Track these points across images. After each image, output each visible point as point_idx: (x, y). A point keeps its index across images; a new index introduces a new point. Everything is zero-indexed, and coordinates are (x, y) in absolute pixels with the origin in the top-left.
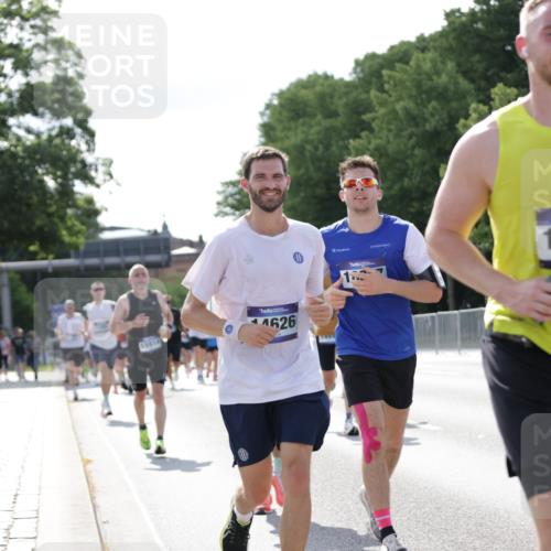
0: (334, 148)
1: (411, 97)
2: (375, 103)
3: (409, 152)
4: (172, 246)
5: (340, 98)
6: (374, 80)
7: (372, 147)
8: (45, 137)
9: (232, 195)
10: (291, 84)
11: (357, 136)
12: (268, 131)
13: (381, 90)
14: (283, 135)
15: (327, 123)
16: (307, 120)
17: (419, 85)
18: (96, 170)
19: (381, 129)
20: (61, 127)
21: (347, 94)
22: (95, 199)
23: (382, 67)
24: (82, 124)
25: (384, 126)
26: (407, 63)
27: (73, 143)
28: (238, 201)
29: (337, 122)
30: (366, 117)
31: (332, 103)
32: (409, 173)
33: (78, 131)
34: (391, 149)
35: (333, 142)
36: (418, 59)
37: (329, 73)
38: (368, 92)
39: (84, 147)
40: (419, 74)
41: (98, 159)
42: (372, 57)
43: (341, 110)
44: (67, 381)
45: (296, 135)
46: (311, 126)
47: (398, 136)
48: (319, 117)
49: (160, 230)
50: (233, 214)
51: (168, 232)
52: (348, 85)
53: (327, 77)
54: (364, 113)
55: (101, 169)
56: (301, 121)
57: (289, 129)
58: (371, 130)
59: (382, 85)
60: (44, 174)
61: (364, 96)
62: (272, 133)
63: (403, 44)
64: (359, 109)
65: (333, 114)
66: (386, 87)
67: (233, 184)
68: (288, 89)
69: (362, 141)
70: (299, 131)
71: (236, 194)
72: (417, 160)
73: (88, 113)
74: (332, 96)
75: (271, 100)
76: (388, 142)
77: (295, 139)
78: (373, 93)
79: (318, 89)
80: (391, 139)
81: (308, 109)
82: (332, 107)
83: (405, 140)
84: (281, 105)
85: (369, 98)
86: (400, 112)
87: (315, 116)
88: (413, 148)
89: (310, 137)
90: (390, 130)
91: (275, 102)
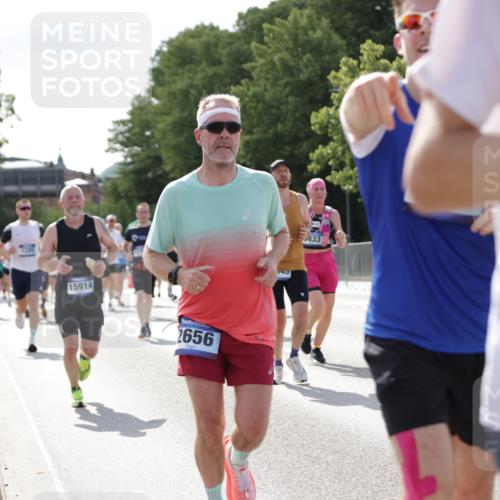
1: (287, 49)
2: (255, 53)
3: (284, 100)
4: (66, 177)
5: (224, 48)
6: (255, 33)
7: (250, 93)
9: (122, 133)
10: (180, 33)
11: (240, 84)
12: (157, 74)
13: (262, 42)
14: (170, 79)
15: (211, 71)
16: (193, 66)
17: (295, 39)
19: (260, 77)
21: (230, 44)
23: (263, 21)
25: (263, 75)
26: (286, 18)
28: (127, 138)
29: (220, 70)
30: (247, 66)
31: (216, 52)
32: (283, 118)
34: (268, 96)
36: (295, 15)
37: (215, 25)
38: (249, 43)
40: (297, 29)
42: (254, 11)
43: (224, 59)
45: (182, 80)
46: (196, 73)
47: (274, 84)
48: (204, 64)
49: (55, 162)
50: (123, 150)
51: (63, 165)
52: (231, 36)
53: (213, 28)
54: (245, 62)
55: (4, 105)
56: (187, 67)
57: (176, 74)
58: (251, 78)
59: (262, 36)
61: (245, 47)
62: (161, 78)
64: (241, 58)
65: (217, 62)
66: (266, 39)
67: (123, 123)
68: (177, 38)
69: (241, 88)
70: (186, 74)
71: (125, 132)
72: (290, 107)
74: (216, 46)
75: (161, 47)
76: (266, 90)
77: (180, 84)
78: (254, 44)
79: (204, 38)
80: (269, 87)
81: (194, 57)
82: (216, 56)
83: (280, 89)
84: (170, 52)
85: (250, 49)
86: (277, 63)
87: (200, 63)
88: (287, 96)
89: (195, 83)
90: (267, 79)
91: (165, 49)
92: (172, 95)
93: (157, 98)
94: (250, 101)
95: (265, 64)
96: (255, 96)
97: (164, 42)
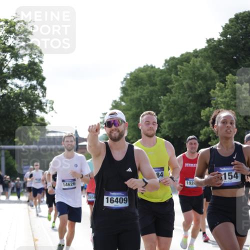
0: (154, 100)
1: (190, 78)
2: (173, 80)
3: (188, 104)
4: (79, 141)
5: (158, 77)
6: (173, 70)
7: (171, 100)
8: (23, 89)
10: (136, 70)
11: (165, 95)
12: (124, 90)
13: (177, 74)
14: (131, 93)
15: (151, 88)
16: (143, 86)
17: (194, 73)
18: (46, 106)
19: (176, 92)
20: (31, 85)
21: (161, 75)
22: (45, 119)
23: (177, 64)
24: (41, 84)
25: (177, 91)
26: (189, 62)
27: (36, 92)
29: (156, 88)
30: (169, 86)
31: (154, 79)
32: (187, 113)
33: (39, 87)
34: (180, 101)
35: (154, 97)
36: (194, 61)
37: (153, 65)
38: (170, 75)
39: (41, 95)
40: (194, 68)
41: (47, 101)
42: (173, 59)
43: (158, 83)
44: (28, 201)
45: (137, 93)
46: (144, 90)
47: (183, 96)
48: (148, 85)
51: (78, 135)
52: (162, 71)
53: (152, 67)
54: (168, 84)
55: (49, 105)
56: (140, 87)
57: (134, 91)
58: (171, 93)
59: (177, 72)
60: (23, 106)
61: (168, 77)
62: (126, 92)
63: (187, 53)
64: (166, 82)
65: (155, 84)
66: (179, 73)
68: (135, 72)
69: (167, 98)
70: (139, 90)
72: (191, 107)
73: (44, 79)
74: (154, 76)
75: (126, 77)
76: (179, 98)
77: (136, 95)
78: (173, 75)
79: (148, 72)
80: (180, 97)
81: (143, 82)
82: (154, 81)
83: (186, 98)
84: (131, 79)
85: (171, 78)
86: (185, 85)
87: (146, 85)
88: (190, 102)
89: (144, 95)
90: (180, 93)
91: (128, 78)
92: (132, 100)
93: (125, 102)
94: (171, 104)
95: (179, 86)
96: (174, 101)
97: (128, 74)
